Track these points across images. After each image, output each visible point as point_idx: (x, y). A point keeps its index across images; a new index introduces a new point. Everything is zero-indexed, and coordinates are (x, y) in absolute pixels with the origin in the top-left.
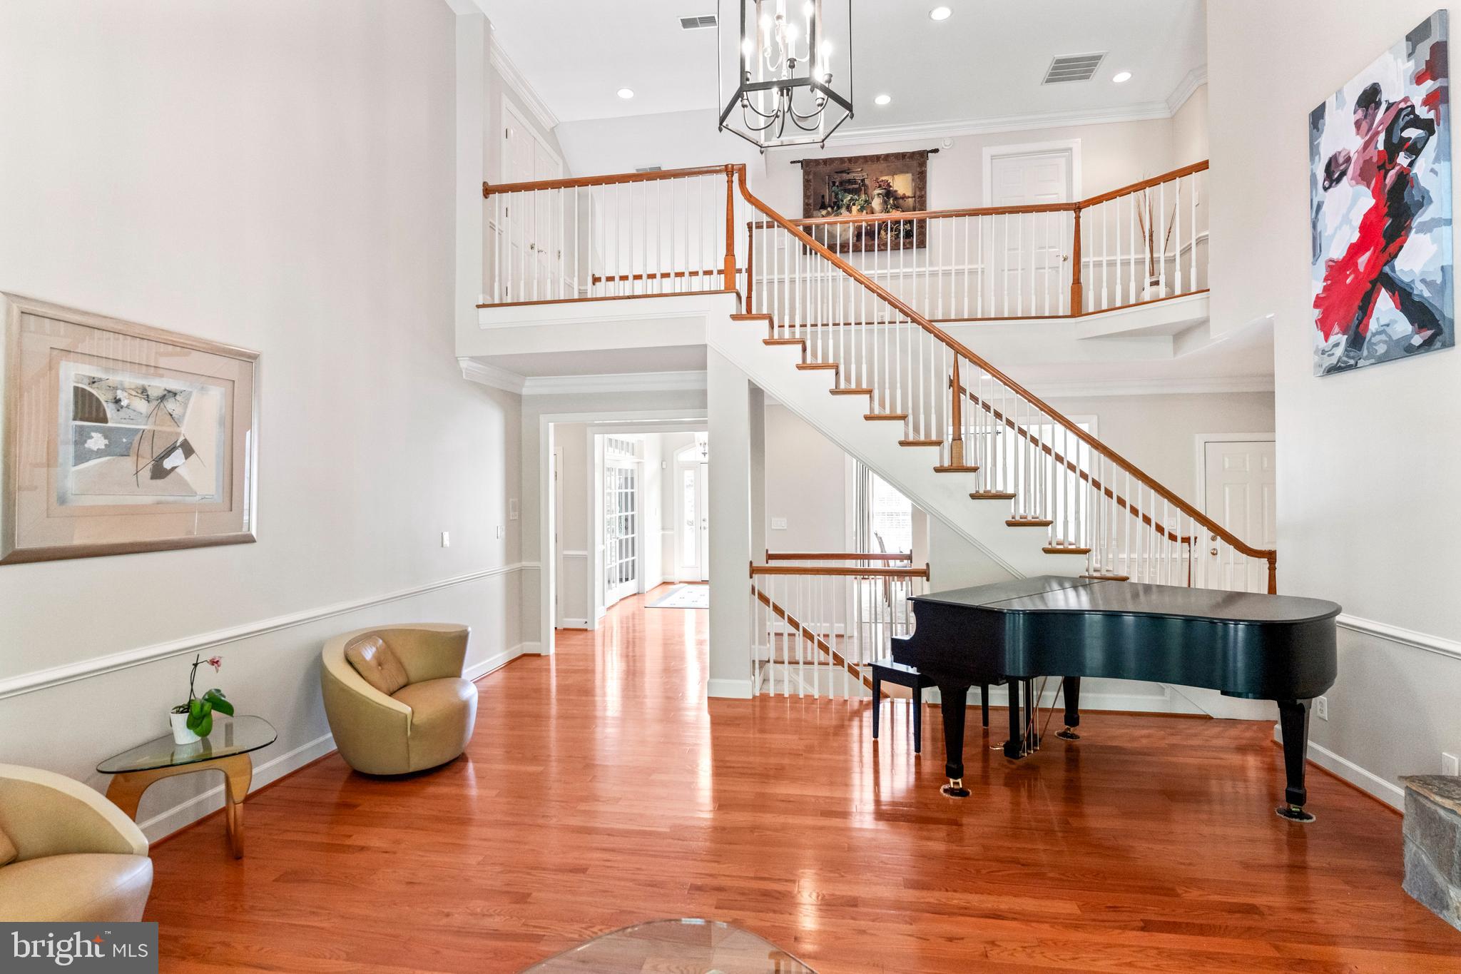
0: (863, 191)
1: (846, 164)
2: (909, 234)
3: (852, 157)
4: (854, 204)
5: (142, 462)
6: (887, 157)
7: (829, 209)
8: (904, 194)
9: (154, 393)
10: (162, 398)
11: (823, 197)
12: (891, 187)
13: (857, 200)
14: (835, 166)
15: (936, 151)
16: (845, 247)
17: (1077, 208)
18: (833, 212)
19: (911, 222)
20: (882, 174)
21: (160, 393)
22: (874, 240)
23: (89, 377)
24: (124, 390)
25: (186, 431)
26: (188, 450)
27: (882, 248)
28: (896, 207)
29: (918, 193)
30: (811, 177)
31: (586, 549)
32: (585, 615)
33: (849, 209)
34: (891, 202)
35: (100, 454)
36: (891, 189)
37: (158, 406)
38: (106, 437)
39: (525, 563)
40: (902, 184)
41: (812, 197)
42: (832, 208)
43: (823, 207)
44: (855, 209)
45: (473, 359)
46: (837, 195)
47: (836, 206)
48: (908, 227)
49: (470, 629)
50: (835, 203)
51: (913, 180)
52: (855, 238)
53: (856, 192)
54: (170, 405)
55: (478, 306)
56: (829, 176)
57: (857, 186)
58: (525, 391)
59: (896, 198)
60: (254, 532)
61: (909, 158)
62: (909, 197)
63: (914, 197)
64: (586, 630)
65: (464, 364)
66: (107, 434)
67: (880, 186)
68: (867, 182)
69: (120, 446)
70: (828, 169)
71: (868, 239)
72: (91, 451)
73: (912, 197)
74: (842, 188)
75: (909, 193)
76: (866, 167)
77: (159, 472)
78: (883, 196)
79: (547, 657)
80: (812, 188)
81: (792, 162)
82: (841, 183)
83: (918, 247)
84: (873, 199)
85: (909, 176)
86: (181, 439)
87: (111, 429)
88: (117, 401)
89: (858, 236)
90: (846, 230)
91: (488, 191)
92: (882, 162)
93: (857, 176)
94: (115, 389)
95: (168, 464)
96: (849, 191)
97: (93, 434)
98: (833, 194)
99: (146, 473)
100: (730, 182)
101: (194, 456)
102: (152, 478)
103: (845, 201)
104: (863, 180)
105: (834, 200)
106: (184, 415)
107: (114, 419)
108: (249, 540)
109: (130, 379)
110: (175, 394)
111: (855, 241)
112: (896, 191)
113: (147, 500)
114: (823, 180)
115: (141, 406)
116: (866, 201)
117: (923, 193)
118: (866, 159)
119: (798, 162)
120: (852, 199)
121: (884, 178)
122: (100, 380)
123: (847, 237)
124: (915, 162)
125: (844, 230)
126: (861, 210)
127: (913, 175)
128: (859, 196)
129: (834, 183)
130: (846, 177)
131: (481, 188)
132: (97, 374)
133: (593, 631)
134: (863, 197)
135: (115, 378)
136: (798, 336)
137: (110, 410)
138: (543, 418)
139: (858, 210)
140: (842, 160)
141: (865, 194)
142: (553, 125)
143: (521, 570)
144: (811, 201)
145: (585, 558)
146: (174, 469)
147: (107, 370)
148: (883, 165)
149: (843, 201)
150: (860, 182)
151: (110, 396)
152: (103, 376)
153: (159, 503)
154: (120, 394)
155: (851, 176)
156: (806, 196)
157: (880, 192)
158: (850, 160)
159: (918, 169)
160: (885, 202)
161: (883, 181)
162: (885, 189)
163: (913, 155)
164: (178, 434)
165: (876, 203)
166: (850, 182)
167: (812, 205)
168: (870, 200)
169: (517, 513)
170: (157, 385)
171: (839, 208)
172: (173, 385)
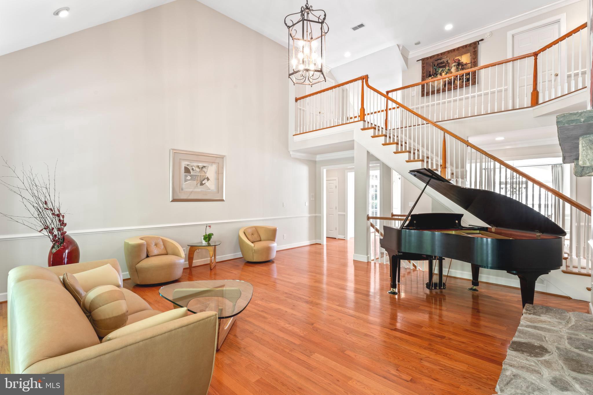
0: (447, 66)
1: (440, 56)
2: (468, 80)
3: (442, 53)
4: (443, 72)
5: (198, 182)
6: (458, 49)
7: (433, 76)
8: (466, 63)
9: (200, 167)
10: (202, 168)
11: (430, 72)
12: (460, 61)
13: (444, 70)
14: (436, 58)
15: (482, 40)
16: (439, 90)
17: (536, 54)
18: (434, 77)
19: (469, 74)
20: (456, 56)
21: (202, 167)
22: (452, 85)
23: (187, 164)
24: (194, 166)
25: (208, 175)
26: (208, 179)
27: (456, 88)
28: (462, 69)
29: (473, 61)
30: (425, 65)
31: (345, 212)
32: (344, 235)
33: (441, 74)
34: (460, 67)
35: (189, 180)
36: (460, 62)
37: (201, 170)
38: (191, 177)
39: (317, 215)
40: (465, 59)
41: (425, 73)
42: (434, 75)
43: (430, 76)
44: (443, 74)
45: (294, 151)
46: (436, 70)
47: (435, 74)
48: (468, 77)
49: (277, 228)
50: (435, 73)
51: (471, 56)
52: (444, 86)
53: (444, 67)
54: (204, 169)
55: (294, 135)
56: (432, 63)
57: (445, 64)
58: (317, 160)
59: (462, 65)
60: (224, 198)
61: (469, 46)
62: (469, 63)
63: (471, 63)
64: (345, 240)
65: (291, 153)
66: (191, 176)
67: (455, 62)
68: (449, 61)
69: (193, 178)
70: (432, 60)
71: (449, 86)
72: (187, 179)
73: (470, 63)
74: (438, 66)
75: (469, 62)
76: (448, 55)
77: (202, 184)
78: (456, 66)
79: (323, 245)
80: (425, 69)
81: (417, 61)
82: (438, 65)
83: (472, 84)
84: (451, 68)
85: (469, 54)
86: (207, 177)
87: (191, 175)
88: (193, 169)
89: (445, 85)
90: (440, 83)
91: (297, 100)
92: (456, 51)
93: (444, 60)
94: (192, 166)
95: (203, 182)
96: (441, 67)
97: (188, 176)
98: (434, 70)
99: (199, 184)
100: (363, 82)
101: (209, 180)
102: (200, 185)
103: (439, 72)
104: (447, 61)
105: (434, 72)
106: (207, 171)
107: (192, 173)
108: (223, 200)
109: (195, 164)
110: (205, 167)
111: (443, 87)
112: (463, 62)
113: (200, 190)
114: (430, 65)
115: (198, 170)
116: (449, 70)
117: (475, 60)
118: (448, 52)
119: (420, 60)
120: (442, 70)
121: (457, 58)
122: (189, 165)
123: (440, 87)
124: (472, 47)
125: (439, 84)
126: (446, 74)
127: (471, 53)
128: (445, 68)
129: (434, 65)
130: (440, 61)
131: (295, 99)
132: (189, 164)
133: (347, 240)
134: (447, 68)
135: (192, 164)
136: (384, 133)
137: (191, 171)
138: (322, 168)
139: (445, 74)
140: (438, 55)
141: (448, 66)
142: (329, 70)
143: (316, 217)
144: (425, 75)
145: (344, 215)
146: (205, 183)
147: (191, 162)
148: (457, 52)
149: (438, 72)
150: (446, 62)
151: (191, 168)
152: (190, 164)
153: (202, 191)
154: (193, 168)
155: (442, 61)
156: (423, 73)
157: (455, 64)
158: (442, 54)
159: (473, 50)
160: (457, 68)
161: (456, 59)
162: (457, 62)
163: (470, 45)
164: (206, 176)
165: (453, 69)
166: (441, 63)
167: (425, 76)
168: (451, 69)
169: (314, 198)
170: (201, 165)
171: (437, 75)
172: (205, 165)
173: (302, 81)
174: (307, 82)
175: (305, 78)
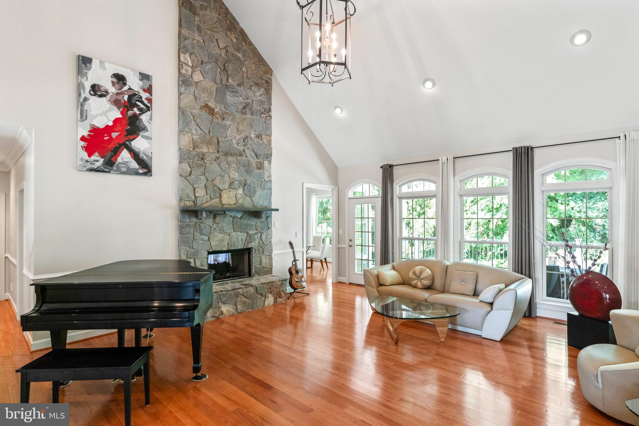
173: (320, 78)
174: (327, 79)
175: (324, 74)
